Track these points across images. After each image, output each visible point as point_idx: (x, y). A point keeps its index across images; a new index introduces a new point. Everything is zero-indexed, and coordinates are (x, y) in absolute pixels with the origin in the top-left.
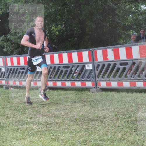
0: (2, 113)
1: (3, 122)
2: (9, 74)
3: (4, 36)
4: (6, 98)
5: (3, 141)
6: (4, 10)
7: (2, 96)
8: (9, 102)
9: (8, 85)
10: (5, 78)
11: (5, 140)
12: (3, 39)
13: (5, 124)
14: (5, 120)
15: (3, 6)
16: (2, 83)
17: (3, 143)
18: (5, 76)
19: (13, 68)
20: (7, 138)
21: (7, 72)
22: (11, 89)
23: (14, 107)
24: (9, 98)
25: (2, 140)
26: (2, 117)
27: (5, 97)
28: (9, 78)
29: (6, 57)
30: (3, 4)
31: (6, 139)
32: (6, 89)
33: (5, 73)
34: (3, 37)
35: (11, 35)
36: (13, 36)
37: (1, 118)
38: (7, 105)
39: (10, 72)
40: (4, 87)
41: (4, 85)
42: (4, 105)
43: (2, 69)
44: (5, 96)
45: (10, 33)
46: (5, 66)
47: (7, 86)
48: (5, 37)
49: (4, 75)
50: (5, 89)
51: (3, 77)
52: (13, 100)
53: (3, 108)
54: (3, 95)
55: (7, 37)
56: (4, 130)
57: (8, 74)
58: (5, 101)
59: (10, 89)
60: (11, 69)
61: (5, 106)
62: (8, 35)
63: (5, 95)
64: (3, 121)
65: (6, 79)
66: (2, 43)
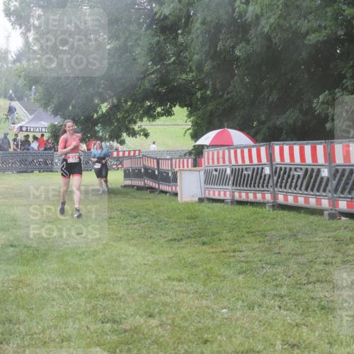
0: (322, 274)
1: (325, 297)
2: (338, 184)
3: (327, 92)
4: (330, 239)
5: (330, 343)
6: (332, 30)
7: (322, 234)
8: (338, 251)
9: (336, 210)
10: (330, 192)
11: (335, 341)
12: (325, 101)
13: (332, 301)
14: (332, 293)
15: (330, 21)
16: (321, 205)
17: (331, 347)
18: (329, 188)
19: (348, 168)
20: (338, 336)
21: (335, 180)
22: (343, 218)
23: (350, 262)
24: (337, 241)
25: (327, 341)
26: (324, 285)
27: (329, 237)
28: (338, 192)
29: (332, 143)
30: (329, 14)
31: (336, 338)
32: (329, 220)
33: (328, 179)
34: (326, 96)
35: (343, 90)
36: (349, 92)
37: (322, 288)
38: (333, 257)
39: (340, 180)
40: (326, 213)
41: (326, 210)
42: (328, 256)
43: (322, 170)
44: (327, 235)
45: (343, 84)
46: (330, 164)
47: (333, 211)
48: (330, 94)
49: (327, 185)
50: (327, 218)
51: (324, 191)
52: (347, 245)
53: (325, 264)
54: (324, 232)
55: (335, 94)
56: (330, 317)
57: (335, 183)
58: (327, 248)
59: (340, 219)
60: (344, 170)
61: (329, 259)
62: (337, 90)
63: (327, 232)
64: (327, 294)
65: (330, 194)
66: (323, 110)
